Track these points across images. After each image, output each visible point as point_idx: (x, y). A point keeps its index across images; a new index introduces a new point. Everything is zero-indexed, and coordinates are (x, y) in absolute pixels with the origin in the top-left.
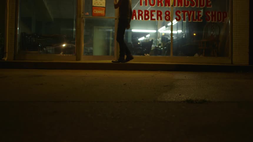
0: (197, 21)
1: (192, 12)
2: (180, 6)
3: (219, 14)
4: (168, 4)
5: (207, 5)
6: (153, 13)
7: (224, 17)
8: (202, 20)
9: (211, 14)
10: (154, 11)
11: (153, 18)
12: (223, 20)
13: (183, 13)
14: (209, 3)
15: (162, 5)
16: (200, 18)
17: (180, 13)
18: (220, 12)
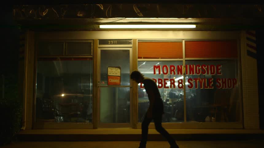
0: (208, 88)
1: (204, 80)
2: (192, 74)
3: (229, 81)
4: (180, 72)
5: (218, 73)
6: (166, 81)
7: (234, 84)
8: (213, 87)
9: (221, 81)
10: (168, 79)
11: (167, 85)
12: (233, 87)
13: (195, 80)
14: (219, 71)
15: (175, 73)
16: (211, 85)
17: (192, 80)
18: (230, 80)
